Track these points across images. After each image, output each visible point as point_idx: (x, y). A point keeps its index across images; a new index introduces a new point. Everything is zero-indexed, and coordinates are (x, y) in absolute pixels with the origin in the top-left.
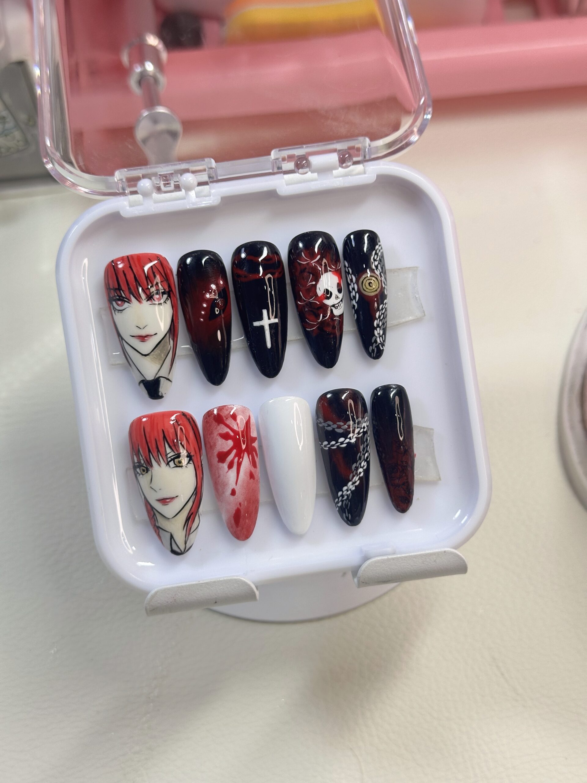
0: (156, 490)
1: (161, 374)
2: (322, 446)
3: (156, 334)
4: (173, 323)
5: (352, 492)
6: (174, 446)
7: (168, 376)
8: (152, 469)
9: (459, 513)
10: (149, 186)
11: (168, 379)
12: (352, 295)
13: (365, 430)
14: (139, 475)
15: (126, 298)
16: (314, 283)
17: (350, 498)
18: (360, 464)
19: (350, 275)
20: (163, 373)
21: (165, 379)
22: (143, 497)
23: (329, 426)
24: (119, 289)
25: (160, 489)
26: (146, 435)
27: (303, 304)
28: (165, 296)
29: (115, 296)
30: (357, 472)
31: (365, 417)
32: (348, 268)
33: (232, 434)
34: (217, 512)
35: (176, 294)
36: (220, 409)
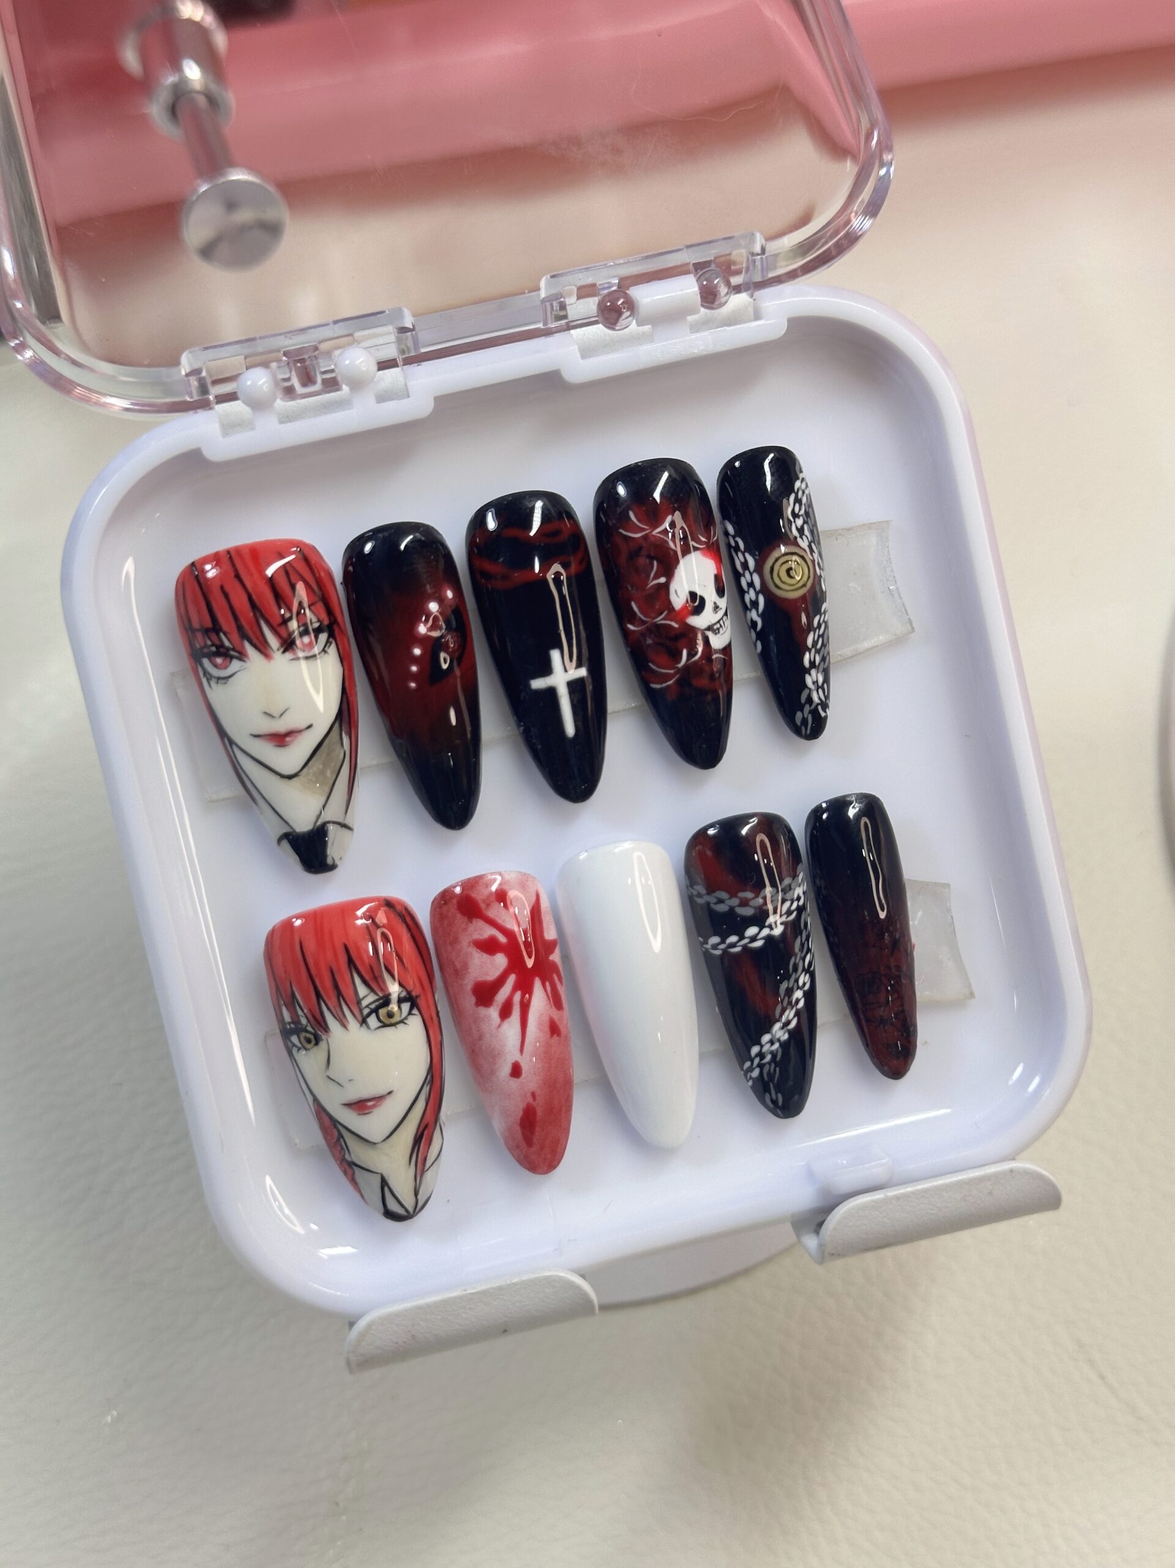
0: (340, 1082)
1: (327, 816)
2: (705, 946)
3: (310, 727)
4: (345, 696)
5: (784, 1045)
6: (374, 981)
7: (345, 819)
8: (329, 1036)
9: (1019, 1069)
10: (266, 385)
11: (344, 826)
12: (747, 598)
13: (801, 902)
14: (298, 1050)
15: (234, 649)
16: (663, 580)
17: (778, 1058)
18: (797, 981)
19: (740, 555)
20: (333, 813)
21: (338, 827)
22: (310, 1098)
23: (720, 901)
24: (215, 628)
25: (350, 1080)
26: (307, 958)
27: (639, 630)
28: (323, 637)
29: (206, 646)
30: (790, 1000)
31: (798, 874)
32: (734, 537)
33: (503, 939)
34: (480, 1113)
35: (346, 629)
36: (471, 884)
